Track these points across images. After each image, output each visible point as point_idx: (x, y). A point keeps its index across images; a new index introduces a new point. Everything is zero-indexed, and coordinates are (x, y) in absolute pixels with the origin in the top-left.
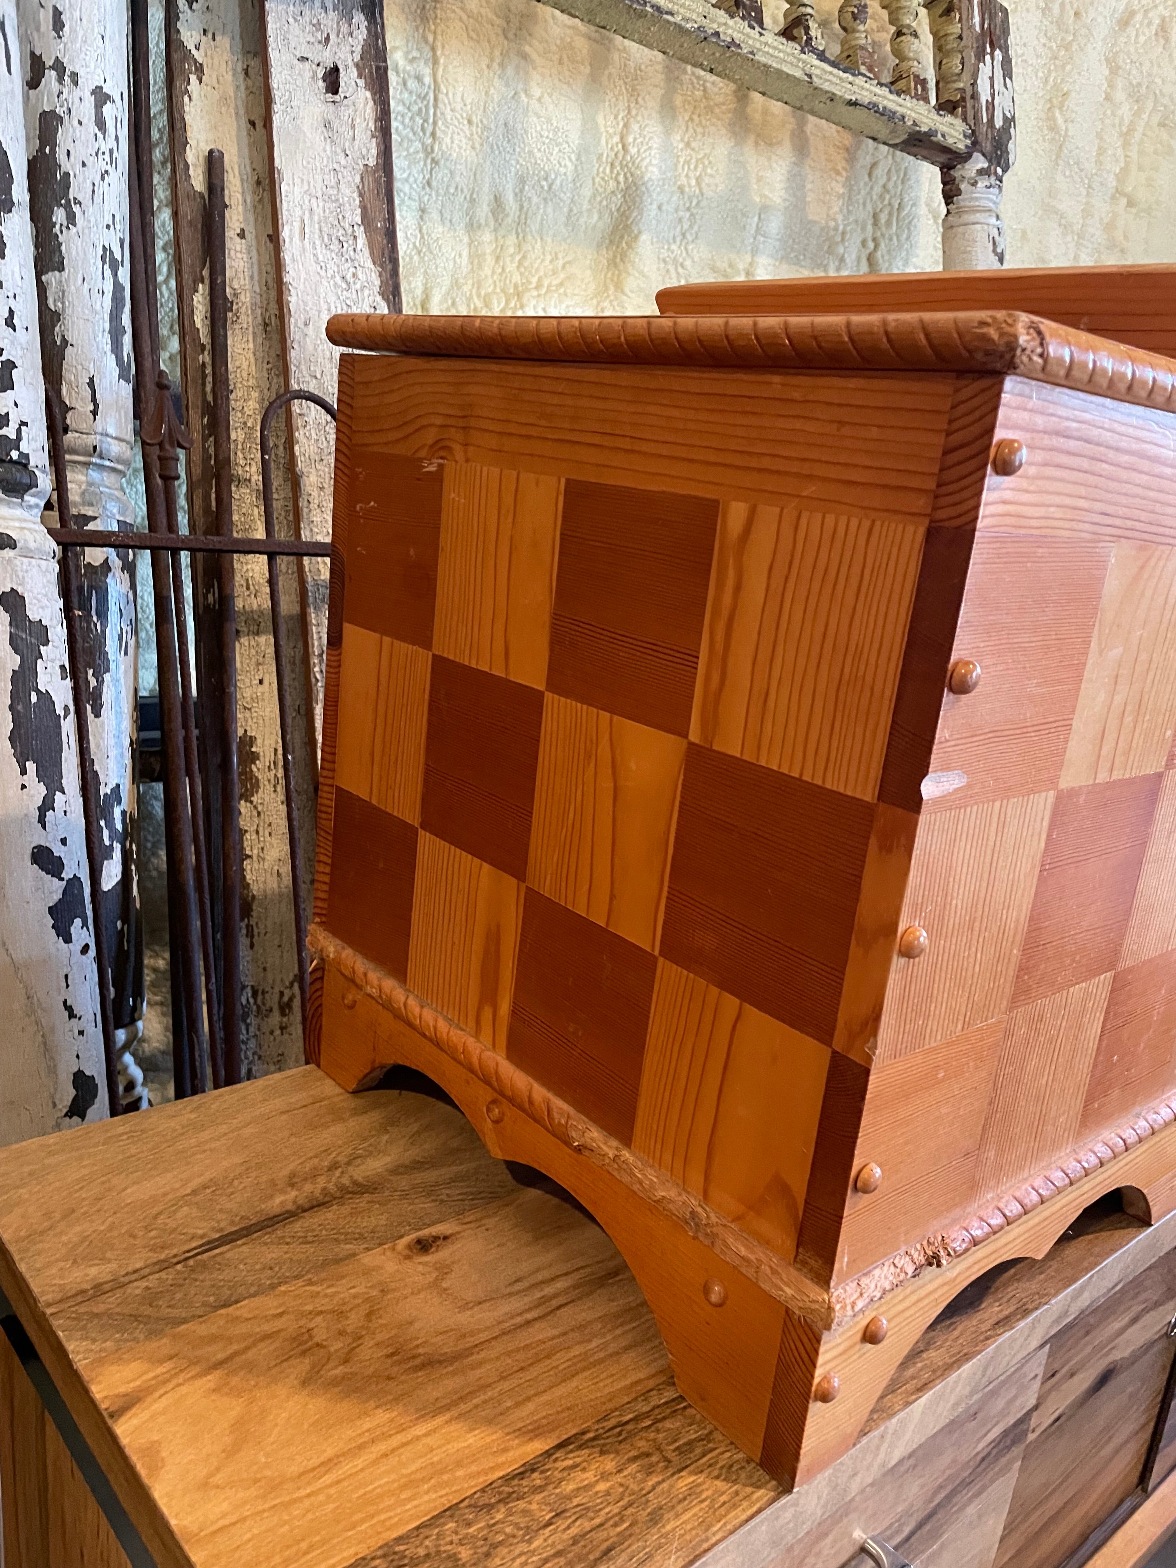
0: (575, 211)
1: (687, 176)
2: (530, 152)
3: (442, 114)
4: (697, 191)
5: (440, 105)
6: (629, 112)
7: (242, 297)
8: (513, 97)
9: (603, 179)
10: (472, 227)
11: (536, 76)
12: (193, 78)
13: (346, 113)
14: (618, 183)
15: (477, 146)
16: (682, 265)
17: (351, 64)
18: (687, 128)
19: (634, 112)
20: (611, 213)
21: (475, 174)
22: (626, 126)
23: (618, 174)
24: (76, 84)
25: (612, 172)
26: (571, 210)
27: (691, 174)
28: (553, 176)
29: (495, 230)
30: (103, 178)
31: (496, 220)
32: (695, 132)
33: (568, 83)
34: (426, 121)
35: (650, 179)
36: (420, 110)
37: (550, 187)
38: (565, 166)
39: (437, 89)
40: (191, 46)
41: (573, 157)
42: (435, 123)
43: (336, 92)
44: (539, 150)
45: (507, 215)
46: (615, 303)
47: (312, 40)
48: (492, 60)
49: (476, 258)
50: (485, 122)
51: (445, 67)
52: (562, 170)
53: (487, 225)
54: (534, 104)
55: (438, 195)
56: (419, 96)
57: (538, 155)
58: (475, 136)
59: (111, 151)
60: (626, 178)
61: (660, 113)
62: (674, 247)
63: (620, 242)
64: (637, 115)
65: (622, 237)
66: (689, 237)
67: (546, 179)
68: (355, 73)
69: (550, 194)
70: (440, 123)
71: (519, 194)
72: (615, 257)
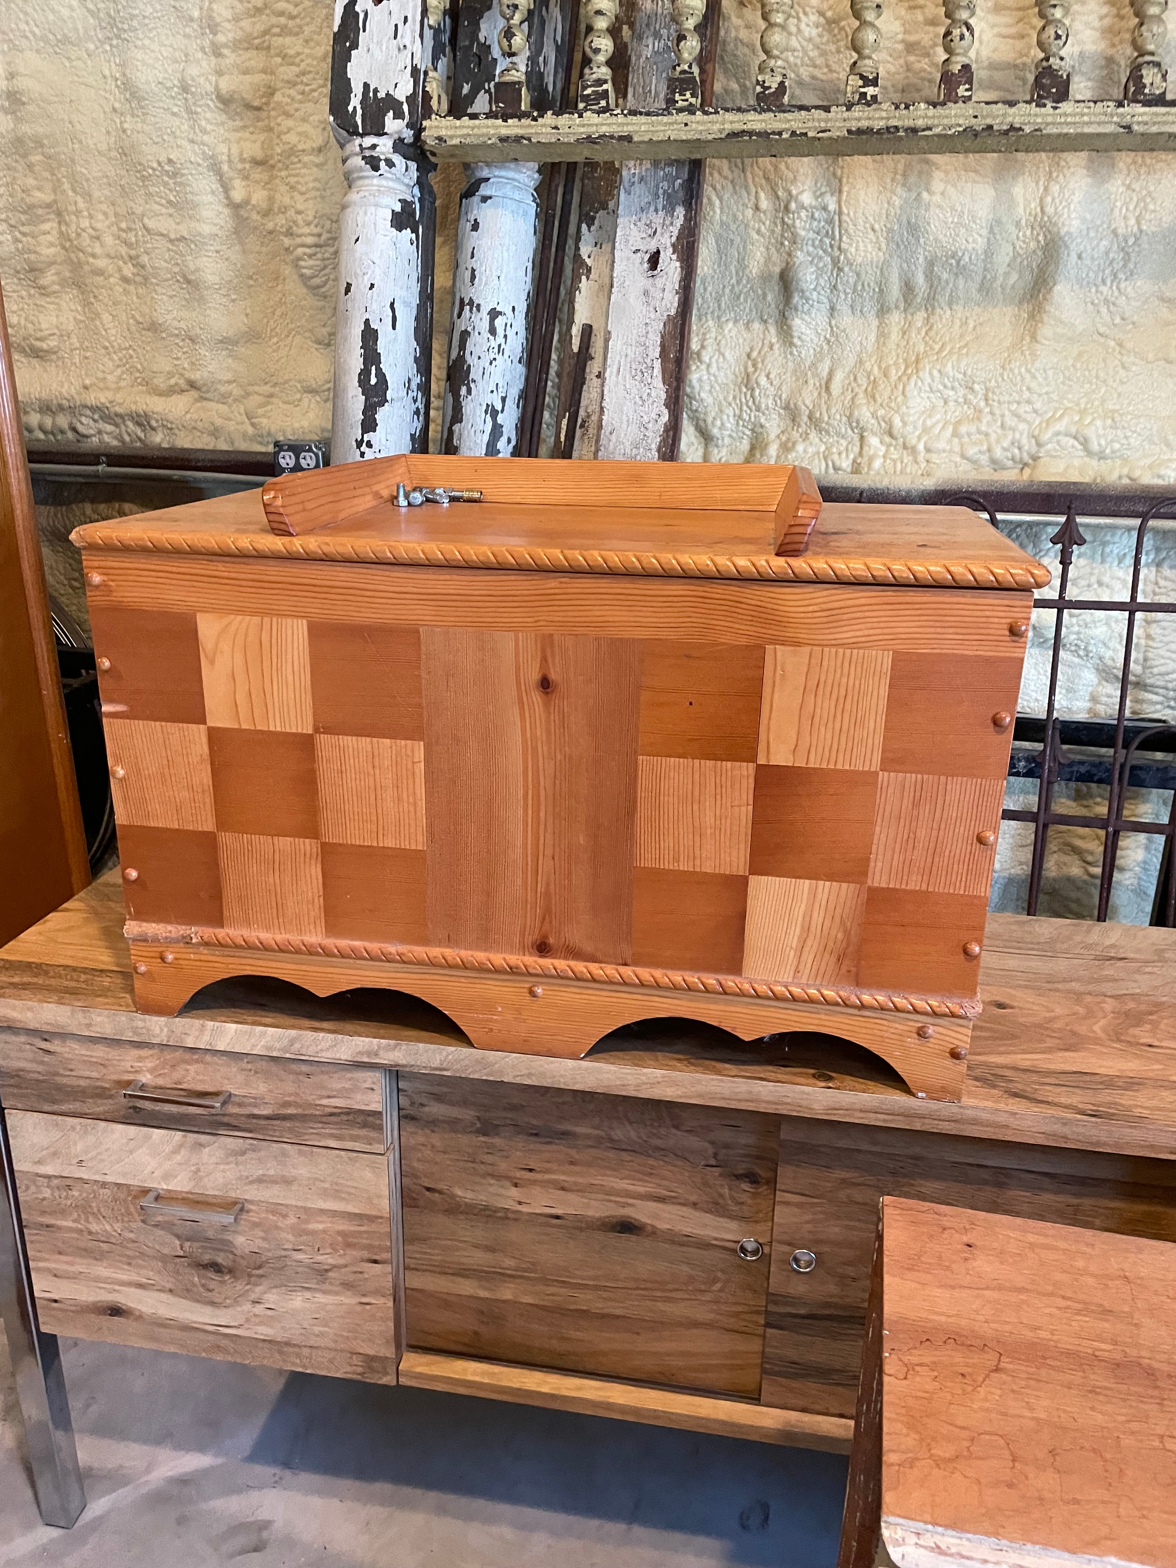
0: (989, 277)
1: (1125, 218)
2: (936, 240)
3: (846, 231)
4: (1135, 229)
5: (845, 225)
6: (1050, 176)
7: (593, 418)
8: (915, 199)
9: (1024, 242)
10: (883, 311)
11: (937, 175)
12: (584, 278)
13: (659, 282)
14: (1039, 242)
15: (884, 246)
16: (1114, 304)
17: (669, 245)
18: (1129, 170)
19: (1055, 175)
20: (1032, 270)
21: (882, 270)
22: (1046, 189)
23: (1038, 234)
24: (478, 310)
25: (1032, 233)
26: (985, 277)
27: (1130, 215)
28: (960, 254)
29: (905, 310)
30: (491, 363)
31: (906, 301)
32: (1138, 172)
33: (976, 171)
34: (833, 239)
35: (1068, 233)
36: (827, 232)
37: (958, 263)
38: (974, 241)
39: (840, 213)
40: (585, 257)
41: (984, 232)
42: (841, 239)
43: (655, 269)
44: (945, 235)
45: (915, 296)
46: (1027, 353)
47: (644, 235)
48: (896, 173)
49: (883, 336)
50: (889, 226)
51: (848, 192)
52: (970, 247)
53: (897, 307)
54: (937, 198)
55: (846, 294)
56: (826, 222)
57: (944, 240)
58: (881, 239)
59: (500, 346)
60: (1046, 237)
61: (1088, 169)
62: (1104, 289)
63: (1038, 295)
64: (1058, 176)
65: (1039, 291)
66: (1121, 276)
67: (953, 257)
68: (671, 250)
69: (960, 270)
70: (844, 238)
71: (929, 274)
72: (1034, 309)
